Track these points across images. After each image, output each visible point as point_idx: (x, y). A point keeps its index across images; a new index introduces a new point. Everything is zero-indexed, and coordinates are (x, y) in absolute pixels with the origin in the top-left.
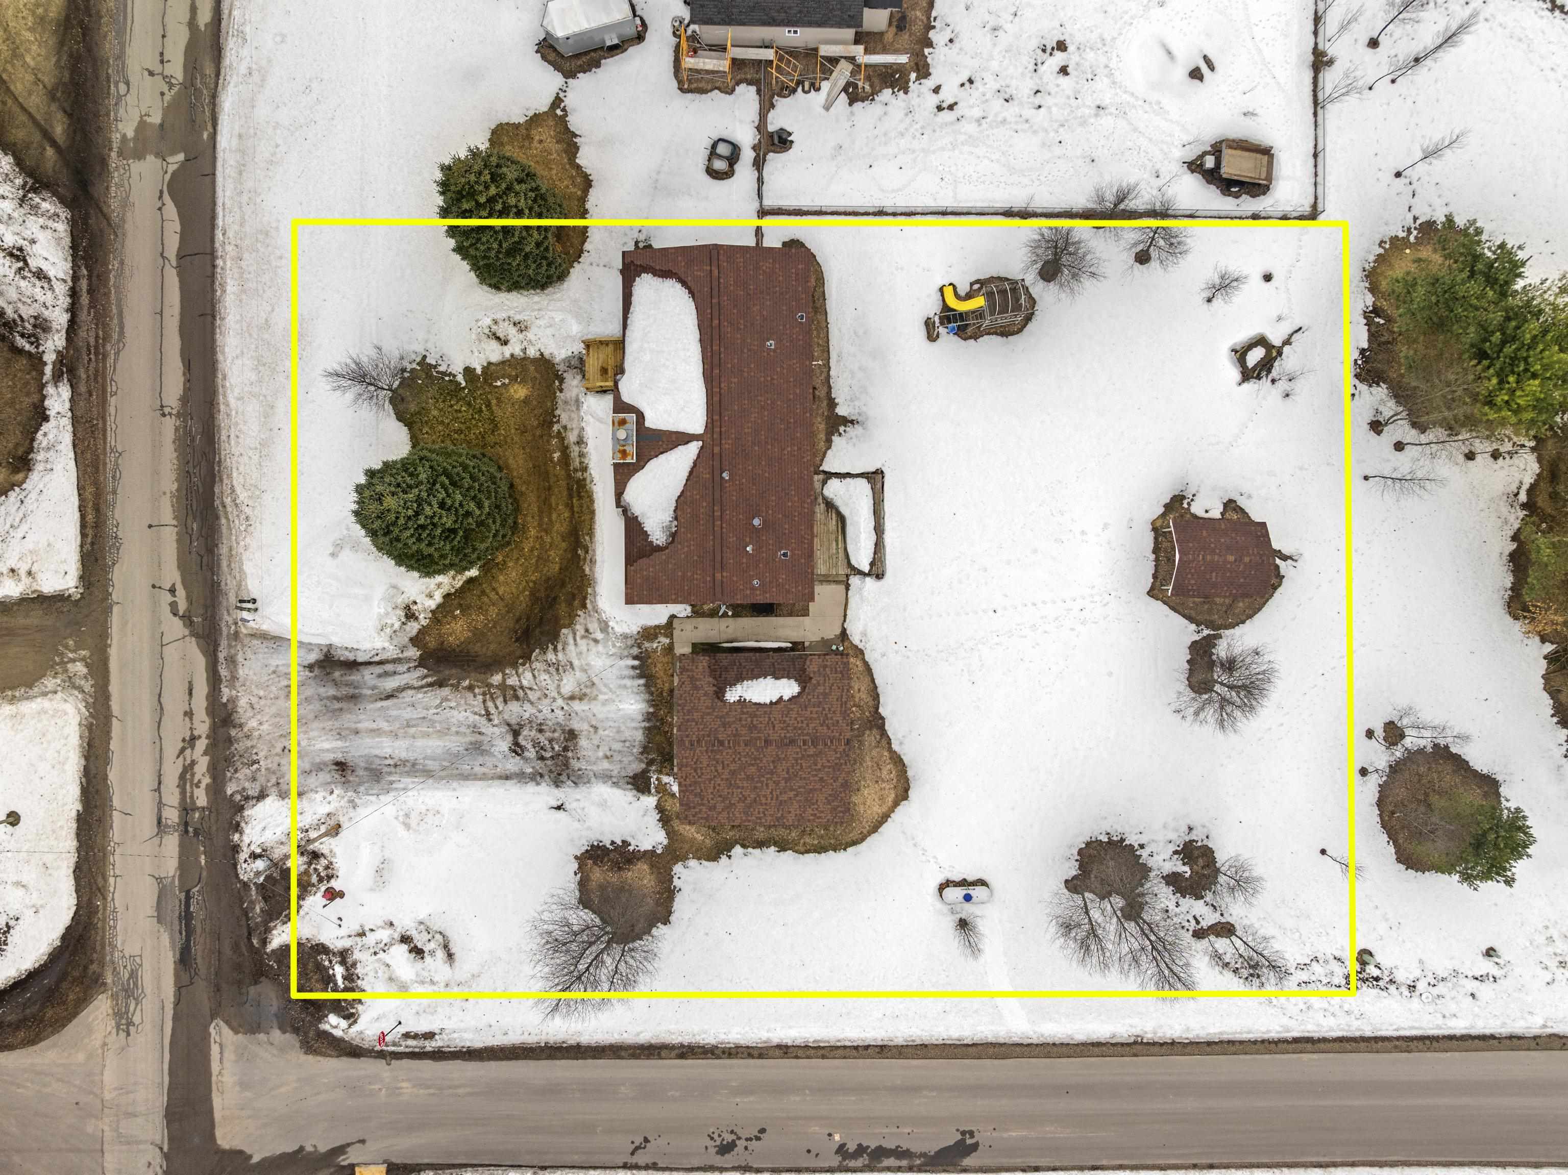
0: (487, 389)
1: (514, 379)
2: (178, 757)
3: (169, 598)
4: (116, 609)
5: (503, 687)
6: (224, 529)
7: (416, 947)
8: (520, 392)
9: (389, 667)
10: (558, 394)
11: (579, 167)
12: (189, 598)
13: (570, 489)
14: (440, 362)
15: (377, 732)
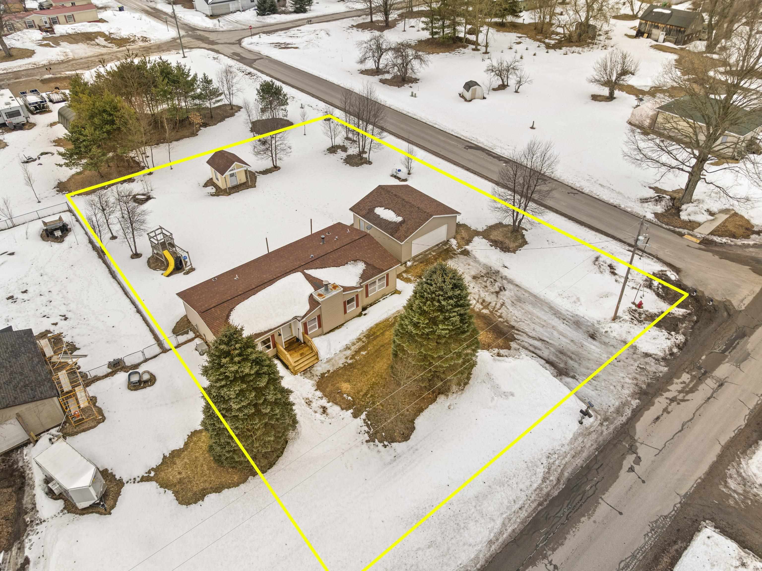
0: (358, 400)
1: (341, 394)
2: (688, 400)
3: (636, 467)
4: (683, 492)
5: (486, 307)
6: (570, 470)
7: (611, 269)
8: (345, 387)
9: (531, 349)
10: (331, 371)
11: (186, 444)
12: (623, 457)
13: (375, 339)
14: (363, 432)
15: (561, 334)
